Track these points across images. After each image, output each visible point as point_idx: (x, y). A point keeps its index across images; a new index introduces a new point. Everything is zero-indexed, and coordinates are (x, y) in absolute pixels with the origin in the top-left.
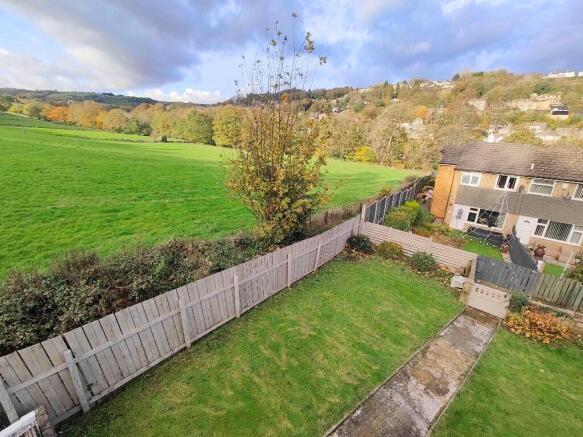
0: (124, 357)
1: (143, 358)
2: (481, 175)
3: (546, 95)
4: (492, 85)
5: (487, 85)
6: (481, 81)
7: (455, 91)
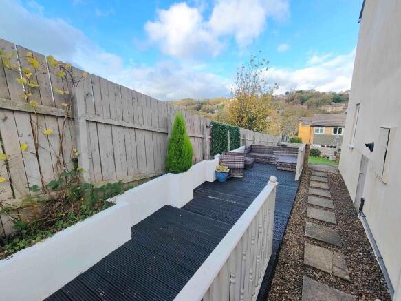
2: (324, 128)
3: (340, 103)
4: (308, 98)
5: (305, 98)
6: (302, 95)
7: (287, 101)
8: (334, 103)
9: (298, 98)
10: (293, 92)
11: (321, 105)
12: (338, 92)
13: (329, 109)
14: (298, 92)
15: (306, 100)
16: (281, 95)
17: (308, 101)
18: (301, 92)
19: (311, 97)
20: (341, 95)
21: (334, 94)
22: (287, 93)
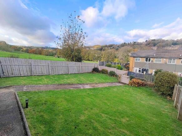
0: (14, 70)
1: (19, 73)
2: (140, 58)
3: (176, 46)
4: (158, 43)
5: (156, 43)
6: (155, 42)
7: (146, 45)
8: (173, 45)
9: (152, 43)
10: (150, 41)
11: (165, 46)
12: (176, 40)
13: (170, 48)
14: (152, 40)
15: (157, 44)
16: (143, 42)
17: (158, 45)
18: (154, 40)
19: (159, 42)
20: (177, 41)
21: (173, 41)
22: (147, 41)
